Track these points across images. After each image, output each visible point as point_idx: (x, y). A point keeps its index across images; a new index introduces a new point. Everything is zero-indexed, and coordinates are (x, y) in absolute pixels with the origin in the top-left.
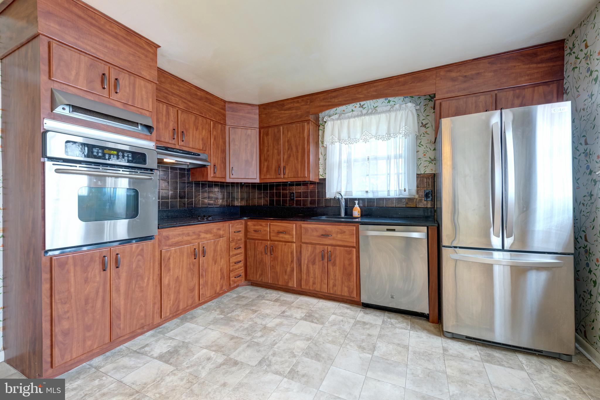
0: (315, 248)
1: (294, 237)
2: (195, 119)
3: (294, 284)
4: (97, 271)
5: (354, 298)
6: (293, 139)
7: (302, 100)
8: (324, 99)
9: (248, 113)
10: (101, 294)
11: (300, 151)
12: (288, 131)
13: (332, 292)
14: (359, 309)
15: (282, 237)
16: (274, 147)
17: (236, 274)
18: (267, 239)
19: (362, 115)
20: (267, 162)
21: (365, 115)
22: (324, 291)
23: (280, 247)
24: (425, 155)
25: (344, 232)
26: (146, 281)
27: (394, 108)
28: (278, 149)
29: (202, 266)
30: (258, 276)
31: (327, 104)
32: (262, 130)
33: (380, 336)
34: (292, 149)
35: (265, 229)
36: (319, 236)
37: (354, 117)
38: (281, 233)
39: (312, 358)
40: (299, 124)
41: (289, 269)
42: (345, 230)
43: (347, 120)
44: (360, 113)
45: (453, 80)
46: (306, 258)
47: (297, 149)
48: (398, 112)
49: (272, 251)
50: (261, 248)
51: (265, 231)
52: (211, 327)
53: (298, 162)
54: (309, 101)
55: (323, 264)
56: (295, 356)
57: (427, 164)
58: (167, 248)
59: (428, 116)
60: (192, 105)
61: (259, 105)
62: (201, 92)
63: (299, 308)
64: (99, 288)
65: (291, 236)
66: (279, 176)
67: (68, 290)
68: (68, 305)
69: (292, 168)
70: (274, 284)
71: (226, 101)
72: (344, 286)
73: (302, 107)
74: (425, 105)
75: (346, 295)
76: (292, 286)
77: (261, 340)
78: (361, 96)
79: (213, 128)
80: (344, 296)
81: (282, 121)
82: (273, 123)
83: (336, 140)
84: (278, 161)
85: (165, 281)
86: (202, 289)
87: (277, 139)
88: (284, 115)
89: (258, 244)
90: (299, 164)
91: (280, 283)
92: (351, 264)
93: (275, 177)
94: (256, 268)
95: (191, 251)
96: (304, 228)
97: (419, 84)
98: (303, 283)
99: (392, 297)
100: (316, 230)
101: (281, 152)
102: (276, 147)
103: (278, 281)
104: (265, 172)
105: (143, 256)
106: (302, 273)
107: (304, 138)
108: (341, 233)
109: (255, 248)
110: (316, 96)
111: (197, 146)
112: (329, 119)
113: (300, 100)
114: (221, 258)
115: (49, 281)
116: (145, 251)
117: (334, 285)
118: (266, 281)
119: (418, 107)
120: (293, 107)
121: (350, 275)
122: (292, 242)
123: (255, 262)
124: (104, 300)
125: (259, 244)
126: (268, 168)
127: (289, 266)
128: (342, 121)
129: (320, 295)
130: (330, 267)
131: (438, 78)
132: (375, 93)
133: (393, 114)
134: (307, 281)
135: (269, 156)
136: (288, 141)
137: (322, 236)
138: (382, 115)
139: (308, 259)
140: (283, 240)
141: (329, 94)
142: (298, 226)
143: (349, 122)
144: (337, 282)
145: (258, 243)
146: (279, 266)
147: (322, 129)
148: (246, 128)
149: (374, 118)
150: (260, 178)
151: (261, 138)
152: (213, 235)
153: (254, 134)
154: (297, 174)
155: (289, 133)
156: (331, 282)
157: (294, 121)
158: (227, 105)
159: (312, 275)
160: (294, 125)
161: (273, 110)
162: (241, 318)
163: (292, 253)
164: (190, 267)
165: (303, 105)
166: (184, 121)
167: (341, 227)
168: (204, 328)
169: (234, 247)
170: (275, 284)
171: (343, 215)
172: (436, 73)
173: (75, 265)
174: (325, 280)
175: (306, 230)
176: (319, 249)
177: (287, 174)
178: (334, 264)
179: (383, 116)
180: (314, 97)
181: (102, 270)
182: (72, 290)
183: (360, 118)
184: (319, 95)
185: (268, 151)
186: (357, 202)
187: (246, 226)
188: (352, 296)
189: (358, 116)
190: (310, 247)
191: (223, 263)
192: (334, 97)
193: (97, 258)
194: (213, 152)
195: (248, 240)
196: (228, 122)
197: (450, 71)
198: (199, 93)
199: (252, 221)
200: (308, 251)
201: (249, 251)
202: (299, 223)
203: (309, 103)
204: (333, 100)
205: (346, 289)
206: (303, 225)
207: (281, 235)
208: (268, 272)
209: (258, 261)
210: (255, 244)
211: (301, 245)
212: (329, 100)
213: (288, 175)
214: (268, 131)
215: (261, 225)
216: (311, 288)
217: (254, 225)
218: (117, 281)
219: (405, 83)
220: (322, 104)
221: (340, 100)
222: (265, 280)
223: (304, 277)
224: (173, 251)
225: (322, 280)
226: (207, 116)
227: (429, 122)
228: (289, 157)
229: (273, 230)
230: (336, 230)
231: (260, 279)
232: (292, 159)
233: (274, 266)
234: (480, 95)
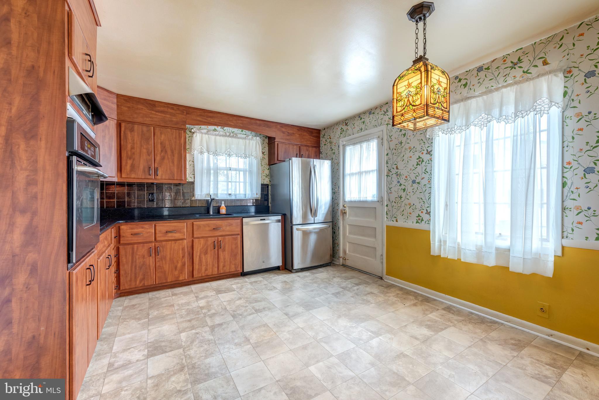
0: (207, 240)
1: (185, 234)
3: (185, 276)
5: (238, 271)
6: (167, 143)
7: (178, 109)
8: (201, 115)
11: (176, 156)
12: (161, 134)
13: (222, 272)
14: (242, 278)
15: (172, 237)
16: (141, 145)
18: (151, 240)
20: (132, 160)
22: (215, 274)
23: (168, 246)
24: (263, 172)
25: (232, 225)
27: (249, 138)
30: (138, 282)
31: (204, 120)
32: (123, 125)
34: (166, 152)
35: (149, 230)
36: (210, 230)
37: (220, 136)
38: (170, 232)
40: (174, 130)
41: (179, 265)
42: (232, 223)
45: (283, 132)
46: (199, 251)
47: (173, 152)
48: (251, 141)
49: (157, 252)
51: (149, 232)
53: (174, 165)
54: (185, 112)
55: (215, 252)
57: (265, 177)
59: (265, 147)
61: (118, 96)
65: (182, 234)
66: (149, 177)
69: (167, 170)
70: (161, 283)
72: (231, 264)
75: (233, 270)
76: (183, 279)
78: (232, 124)
80: (232, 272)
81: (152, 121)
82: (140, 120)
83: (205, 151)
84: (148, 161)
87: (146, 139)
88: (155, 116)
90: (175, 167)
91: (169, 281)
92: (237, 247)
93: (143, 177)
94: (136, 274)
96: (195, 225)
97: (267, 129)
98: (195, 272)
99: (264, 262)
100: (208, 225)
101: (151, 152)
102: (145, 147)
103: (166, 279)
104: (128, 170)
106: (194, 265)
108: (230, 226)
109: (133, 253)
110: (193, 110)
112: (198, 131)
113: (175, 108)
117: (224, 266)
119: (261, 141)
120: (166, 112)
121: (235, 255)
122: (184, 239)
123: (134, 267)
125: (140, 248)
126: (133, 166)
127: (180, 262)
128: (210, 136)
129: (207, 280)
130: (221, 253)
131: (277, 129)
132: (241, 125)
133: (247, 142)
134: (200, 270)
135: (134, 153)
136: (161, 143)
137: (214, 230)
138: (240, 140)
139: (200, 251)
141: (204, 112)
142: (188, 224)
143: (215, 138)
144: (226, 263)
145: (137, 247)
146: (167, 265)
149: (233, 141)
150: (119, 177)
151: (122, 132)
154: (173, 178)
155: (163, 136)
156: (221, 265)
157: (169, 126)
159: (204, 263)
160: (169, 130)
161: (140, 106)
163: (183, 250)
165: (178, 114)
167: (229, 221)
169: (113, 256)
170: (163, 283)
171: (211, 213)
172: (276, 126)
174: (216, 264)
175: (199, 227)
176: (211, 240)
177: (159, 175)
178: (224, 250)
180: (191, 110)
183: (224, 137)
184: (195, 111)
185: (133, 148)
186: (223, 202)
187: (118, 231)
188: (238, 270)
189: (223, 136)
190: (202, 241)
192: (210, 117)
195: (121, 247)
197: (282, 127)
199: (128, 225)
200: (200, 244)
202: (190, 222)
203: (185, 114)
204: (209, 119)
205: (233, 266)
206: (195, 223)
207: (170, 235)
208: (152, 274)
209: (137, 266)
210: (133, 249)
211: (193, 240)
212: (206, 118)
213: (161, 177)
214: (133, 127)
215: (142, 228)
216: (203, 275)
217: (132, 229)
219: (260, 125)
220: (199, 118)
221: (215, 121)
222: (148, 283)
223: (196, 266)
225: (213, 265)
227: (265, 151)
228: (163, 159)
229: (160, 231)
230: (226, 223)
231: (141, 285)
232: (166, 161)
233: (162, 265)
234: (294, 145)
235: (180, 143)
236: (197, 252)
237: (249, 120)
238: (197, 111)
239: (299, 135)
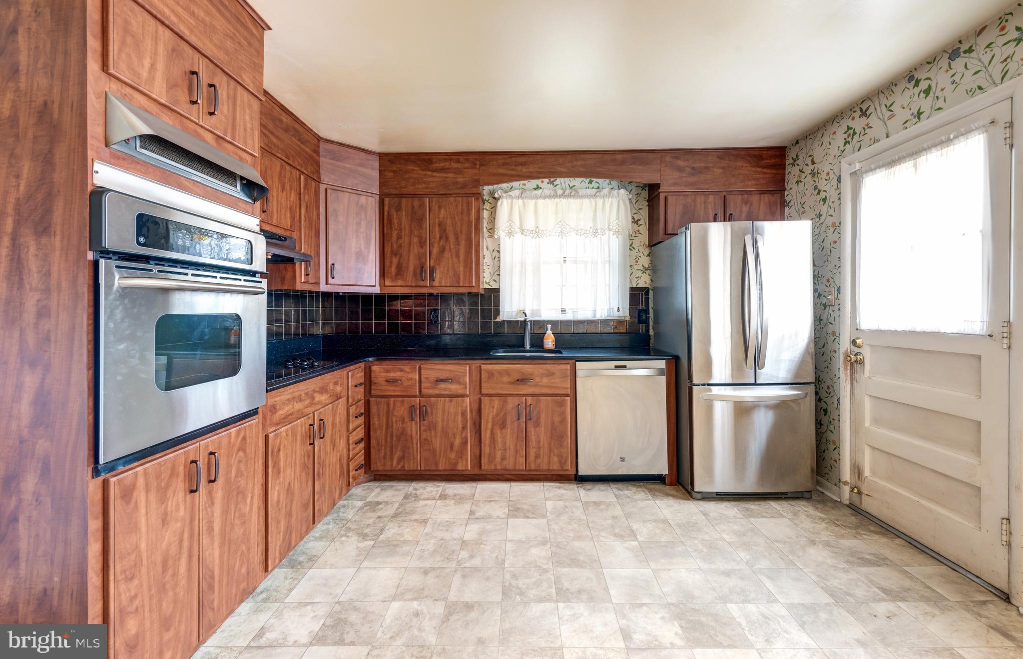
0: (505, 402)
1: (468, 386)
2: (281, 169)
3: (466, 465)
4: (181, 495)
5: (567, 470)
6: (449, 222)
7: (467, 159)
8: (504, 164)
9: (361, 165)
10: (186, 544)
11: (463, 243)
12: (440, 207)
13: (533, 467)
14: (574, 486)
15: (445, 389)
16: (411, 232)
17: (356, 463)
18: (414, 394)
19: (555, 196)
20: (398, 257)
21: (560, 196)
22: (521, 468)
23: (440, 406)
24: (636, 262)
25: (553, 374)
26: (249, 500)
27: (602, 194)
28: (420, 237)
29: (319, 457)
30: (395, 462)
31: (510, 172)
32: (387, 201)
34: (447, 238)
35: (410, 376)
36: (511, 383)
37: (545, 197)
38: (442, 381)
39: (569, 566)
40: (460, 199)
41: (457, 442)
42: (554, 371)
43: (534, 201)
44: (553, 193)
45: (680, 169)
46: (490, 420)
47: (457, 238)
48: (607, 200)
49: (423, 415)
50: (401, 410)
51: (411, 379)
52: (366, 564)
53: (459, 260)
54: (478, 162)
55: (519, 425)
56: (546, 571)
57: (639, 274)
58: (274, 429)
59: (641, 209)
60: (275, 140)
61: (380, 154)
62: (287, 116)
63: (490, 501)
64: (182, 533)
65: (462, 386)
66: (422, 283)
67: (137, 547)
68: (136, 582)
69: (448, 271)
70: (429, 470)
71: (321, 138)
72: (552, 455)
73: (465, 170)
74: (637, 194)
75: (555, 468)
76: (464, 468)
77: (476, 562)
78: (563, 170)
79: (305, 188)
80: (553, 470)
81: (427, 188)
82: (410, 189)
83: (516, 230)
84: (421, 257)
85: (273, 495)
86: (318, 500)
87: (418, 220)
88: (432, 180)
89: (394, 405)
90: (462, 264)
91: (441, 467)
92: (563, 421)
93: (413, 285)
94: (392, 447)
95: (305, 429)
96: (485, 370)
97: (640, 167)
98: (484, 461)
99: (622, 460)
100: (507, 373)
101: (426, 241)
102: (416, 233)
103: (436, 464)
104: (393, 274)
105: (244, 451)
106: (483, 445)
107: (470, 223)
108: (548, 376)
109: (388, 412)
110: (492, 157)
111: (283, 225)
112: (504, 195)
113: (461, 158)
114: (340, 438)
115: (100, 535)
116: (248, 441)
117: (537, 456)
118: (411, 468)
119: (631, 196)
120: (449, 169)
121: (561, 438)
122: (463, 396)
123: (389, 435)
124: (190, 556)
125: (398, 404)
126: (399, 267)
127: (458, 437)
128: (526, 201)
129: (509, 476)
130: (531, 429)
131: (664, 165)
132: (582, 169)
133: (600, 201)
134: (491, 458)
135: (401, 246)
136: (440, 225)
137: (517, 382)
138: (584, 200)
139: (493, 421)
140: (447, 393)
141: (511, 157)
142: (473, 367)
143: (536, 204)
144: (542, 450)
145: (394, 402)
146: (438, 439)
147: (487, 208)
148: (359, 193)
149: (574, 203)
150: (382, 285)
151: (386, 213)
152: (329, 395)
153: (371, 204)
154: (459, 283)
155: (443, 212)
156: (532, 453)
157: (452, 192)
158: (322, 146)
159: (499, 445)
160: (452, 199)
161: (410, 167)
162: (408, 537)
163: (464, 414)
164: (304, 462)
165: (467, 168)
166: (266, 170)
167: (548, 367)
168: (353, 569)
169: (354, 415)
170: (433, 470)
171: (528, 347)
172: (661, 157)
173: (148, 490)
174: (522, 450)
175: (491, 374)
176: (512, 402)
177: (437, 279)
178: (537, 424)
179: (586, 201)
180: (487, 158)
181: (188, 493)
182: (143, 546)
183: (553, 200)
184: (495, 157)
185: (399, 237)
186: (549, 326)
187: (368, 373)
188: (565, 468)
189: (550, 197)
190: (496, 402)
191: (342, 444)
192: (522, 164)
193: (182, 468)
194: (305, 233)
195: (372, 400)
196: (326, 178)
197: (677, 158)
198: (285, 118)
199: (382, 364)
200: (493, 407)
201: (376, 419)
202: (476, 363)
203: (478, 166)
204: (520, 168)
205: (556, 459)
206: (483, 367)
207: (442, 385)
208: (415, 452)
209: (394, 435)
210: (388, 405)
211: (480, 399)
212: (513, 167)
213: (440, 282)
214: (400, 203)
215: (401, 371)
216: (499, 467)
217: (388, 371)
218: (209, 510)
219: (623, 162)
220: (501, 171)
221: (531, 170)
222: (410, 466)
223: (486, 450)
224: (284, 434)
225: (516, 451)
226: (296, 163)
227: (642, 218)
228: (442, 251)
229: (427, 378)
230: (541, 371)
231: (399, 467)
232: (447, 254)
233: (429, 439)
234: (709, 195)
235: (469, 220)
236: (487, 422)
237: (598, 156)
238: (498, 157)
239: (724, 168)
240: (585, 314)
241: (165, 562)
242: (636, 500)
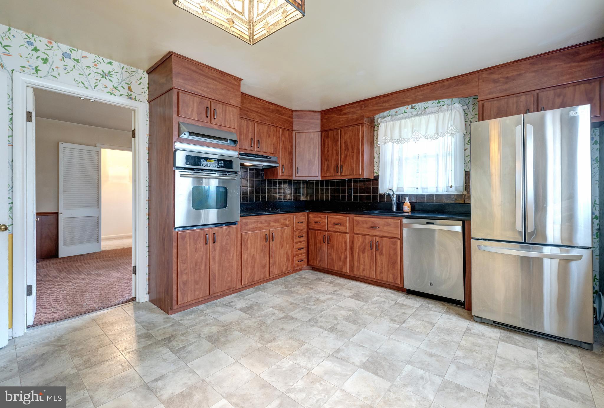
0: (365, 238)
1: (348, 228)
2: (268, 129)
3: (347, 270)
4: (202, 244)
5: (398, 284)
6: (349, 141)
7: (357, 105)
8: (376, 104)
9: (312, 119)
10: (204, 260)
11: (355, 151)
12: (345, 134)
13: (379, 278)
14: (401, 294)
15: (338, 228)
16: (333, 148)
17: (299, 258)
18: (325, 229)
19: (412, 116)
20: (327, 161)
21: (415, 116)
22: (373, 277)
23: (335, 237)
25: (390, 225)
26: (232, 255)
27: (442, 109)
28: (336, 150)
29: (271, 249)
30: (317, 262)
31: (379, 108)
32: (323, 133)
33: (413, 315)
34: (348, 149)
35: (324, 220)
36: (368, 228)
37: (405, 118)
38: (337, 224)
39: (350, 322)
40: (354, 127)
41: (343, 257)
42: (391, 223)
43: (399, 121)
44: (410, 114)
45: (495, 81)
46: (358, 248)
47: (353, 149)
48: (446, 113)
49: (329, 240)
50: (320, 237)
51: (324, 222)
52: (277, 295)
53: (353, 161)
54: (363, 106)
55: (372, 252)
56: (337, 319)
58: (246, 232)
59: (476, 114)
60: (265, 117)
61: (321, 111)
62: (273, 106)
63: (349, 289)
64: (203, 256)
65: (345, 228)
66: (337, 174)
69: (348, 167)
70: (330, 269)
71: (293, 110)
72: (389, 273)
73: (357, 111)
74: (474, 104)
75: (391, 281)
76: (345, 271)
77: (313, 307)
78: (409, 100)
79: (282, 135)
80: (390, 282)
81: (340, 124)
82: (333, 126)
83: (389, 140)
84: (337, 160)
85: (245, 257)
86: (271, 267)
87: (336, 141)
88: (342, 120)
89: (317, 234)
90: (355, 163)
91: (336, 269)
92: (396, 254)
93: (333, 175)
95: (263, 235)
96: (355, 220)
97: (463, 87)
98: (355, 269)
99: (431, 285)
100: (366, 222)
101: (339, 152)
102: (335, 148)
103: (334, 267)
104: (326, 170)
105: (230, 236)
106: (354, 261)
107: (358, 140)
108: (387, 226)
109: (315, 237)
110: (370, 101)
111: (269, 151)
112: (382, 121)
113: (355, 105)
114: (287, 244)
116: (231, 233)
117: (381, 272)
118: (324, 267)
119: (466, 107)
120: (349, 112)
121: (394, 263)
122: (346, 233)
123: (315, 249)
124: (206, 265)
125: (319, 234)
126: (328, 167)
127: (343, 254)
128: (394, 122)
129: (370, 282)
130: (378, 256)
131: (481, 81)
132: (421, 97)
133: (441, 115)
134: (358, 268)
135: (328, 156)
136: (345, 143)
137: (371, 228)
138: (431, 115)
139: (359, 248)
140: (338, 230)
141: (380, 99)
142: (351, 218)
143: (400, 123)
144: (384, 269)
146: (335, 254)
147: (376, 130)
148: (309, 132)
149: (424, 119)
150: (322, 176)
151: (323, 140)
152: (280, 224)
153: (316, 138)
154: (353, 173)
156: (379, 269)
157: (351, 125)
158: (294, 113)
159: (362, 262)
160: (350, 128)
161: (333, 115)
162: (300, 292)
163: (346, 242)
164: (262, 248)
165: (358, 110)
166: (260, 131)
167: (387, 220)
168: (271, 295)
169: (298, 236)
171: (394, 209)
172: (479, 76)
173: (190, 239)
174: (373, 267)
175: (358, 222)
176: (368, 239)
177: (344, 172)
178: (381, 254)
179: (432, 117)
180: (368, 102)
181: (205, 244)
182: (188, 255)
183: (410, 119)
185: (328, 151)
186: (407, 198)
187: (308, 218)
188: (396, 282)
189: (408, 117)
190: (361, 237)
191: (288, 247)
192: (386, 102)
193: (202, 235)
194: (282, 154)
195: (309, 230)
196: (295, 128)
197: (492, 73)
198: (271, 107)
199: (313, 214)
200: (359, 241)
201: (311, 240)
202: (352, 216)
203: (363, 108)
204: (384, 104)
205: (391, 276)
206: (355, 218)
207: (336, 226)
208: (325, 259)
209: (317, 249)
210: (315, 234)
211: (353, 236)
212: (381, 104)
213: (345, 173)
214: (328, 134)
215: (320, 217)
216: (362, 274)
217: (315, 217)
218: (213, 252)
219: (449, 87)
220: (375, 108)
221: (391, 104)
222: (323, 266)
223: (356, 264)
224: (250, 235)
225: (370, 267)
226: (278, 125)
228: (346, 156)
229: (330, 222)
230: (383, 222)
231: (319, 265)
232: (348, 158)
233: (331, 253)
234: (521, 95)
235: (358, 138)
236: (356, 248)
237: (432, 86)
238: (372, 101)
240: (431, 190)
241: (196, 263)
242: (431, 310)
